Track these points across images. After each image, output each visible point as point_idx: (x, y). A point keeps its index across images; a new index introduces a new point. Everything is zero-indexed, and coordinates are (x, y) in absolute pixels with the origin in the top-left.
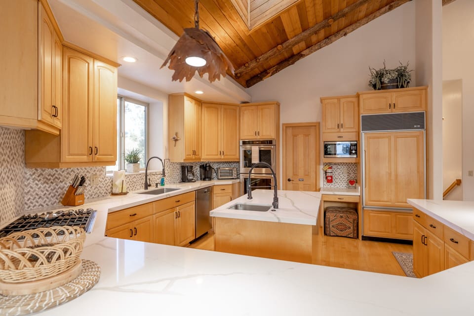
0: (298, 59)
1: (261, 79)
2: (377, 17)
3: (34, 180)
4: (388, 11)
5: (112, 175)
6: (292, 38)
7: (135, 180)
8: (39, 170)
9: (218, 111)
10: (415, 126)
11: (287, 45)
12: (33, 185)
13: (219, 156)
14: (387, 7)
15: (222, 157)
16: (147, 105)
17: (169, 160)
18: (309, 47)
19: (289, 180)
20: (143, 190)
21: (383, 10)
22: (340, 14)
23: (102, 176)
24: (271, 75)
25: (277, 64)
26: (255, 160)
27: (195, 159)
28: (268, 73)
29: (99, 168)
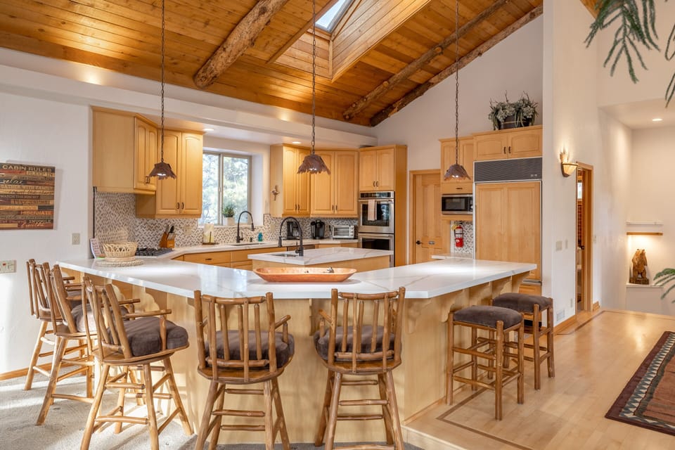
0: (427, 89)
1: (386, 116)
2: (517, 29)
3: (142, 227)
4: (530, 20)
5: (203, 227)
6: (398, 73)
7: (227, 233)
8: (145, 221)
9: (330, 159)
10: (532, 176)
11: (395, 80)
12: (141, 230)
13: (331, 212)
14: (528, 15)
15: (336, 212)
16: (250, 158)
17: (270, 215)
18: (438, 74)
19: (418, 243)
20: (235, 243)
21: (523, 19)
22: (447, 40)
23: (194, 228)
24: (398, 111)
25: (403, 97)
26: (372, 216)
27: (299, 215)
28: (393, 108)
29: (191, 220)
